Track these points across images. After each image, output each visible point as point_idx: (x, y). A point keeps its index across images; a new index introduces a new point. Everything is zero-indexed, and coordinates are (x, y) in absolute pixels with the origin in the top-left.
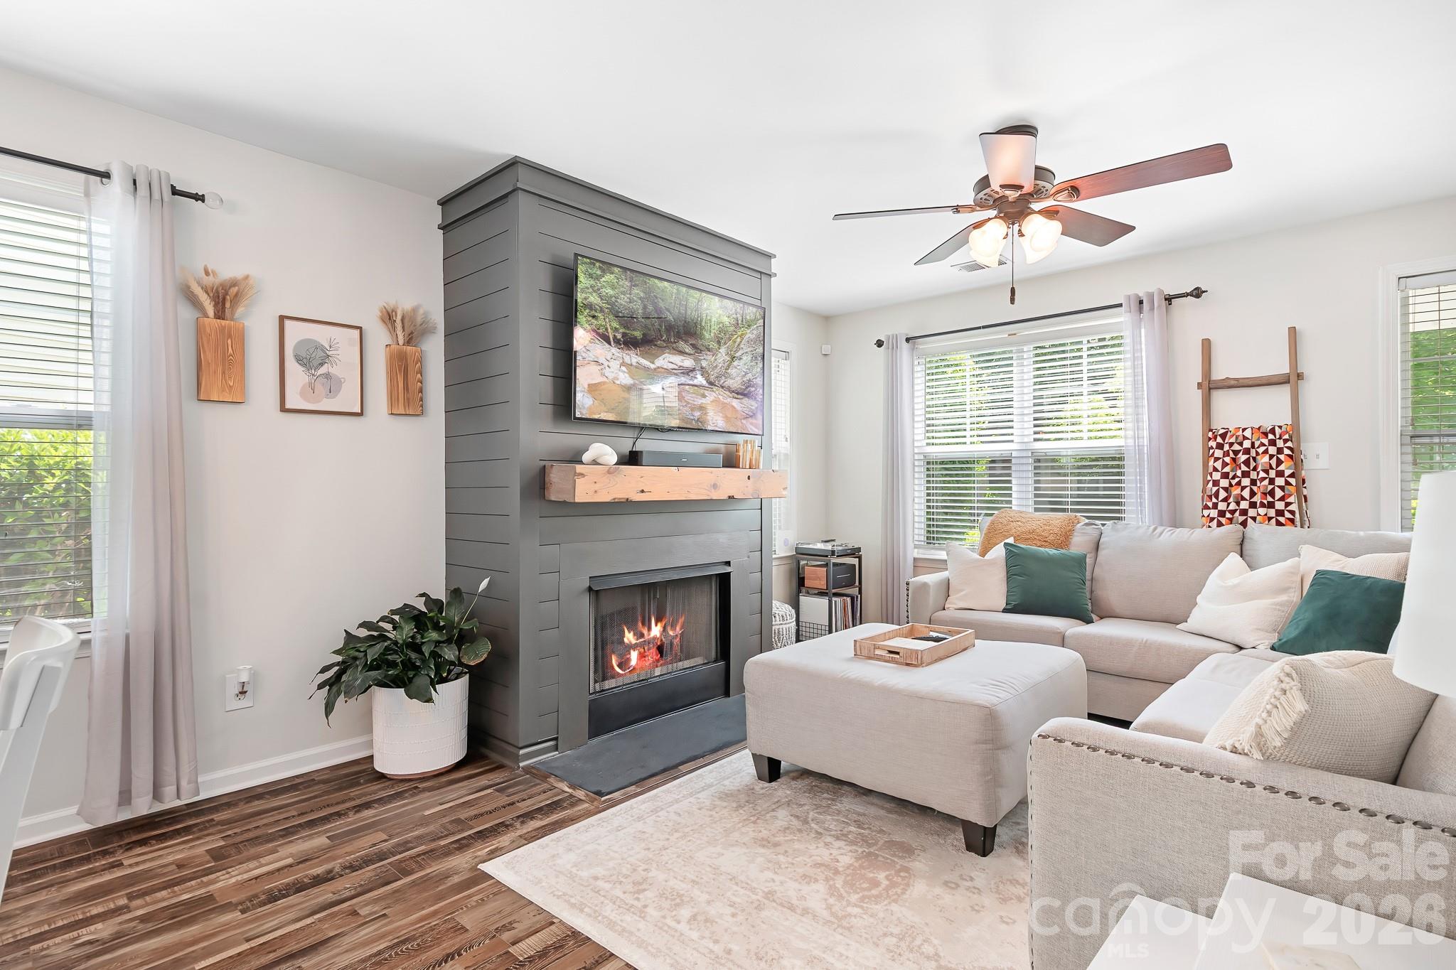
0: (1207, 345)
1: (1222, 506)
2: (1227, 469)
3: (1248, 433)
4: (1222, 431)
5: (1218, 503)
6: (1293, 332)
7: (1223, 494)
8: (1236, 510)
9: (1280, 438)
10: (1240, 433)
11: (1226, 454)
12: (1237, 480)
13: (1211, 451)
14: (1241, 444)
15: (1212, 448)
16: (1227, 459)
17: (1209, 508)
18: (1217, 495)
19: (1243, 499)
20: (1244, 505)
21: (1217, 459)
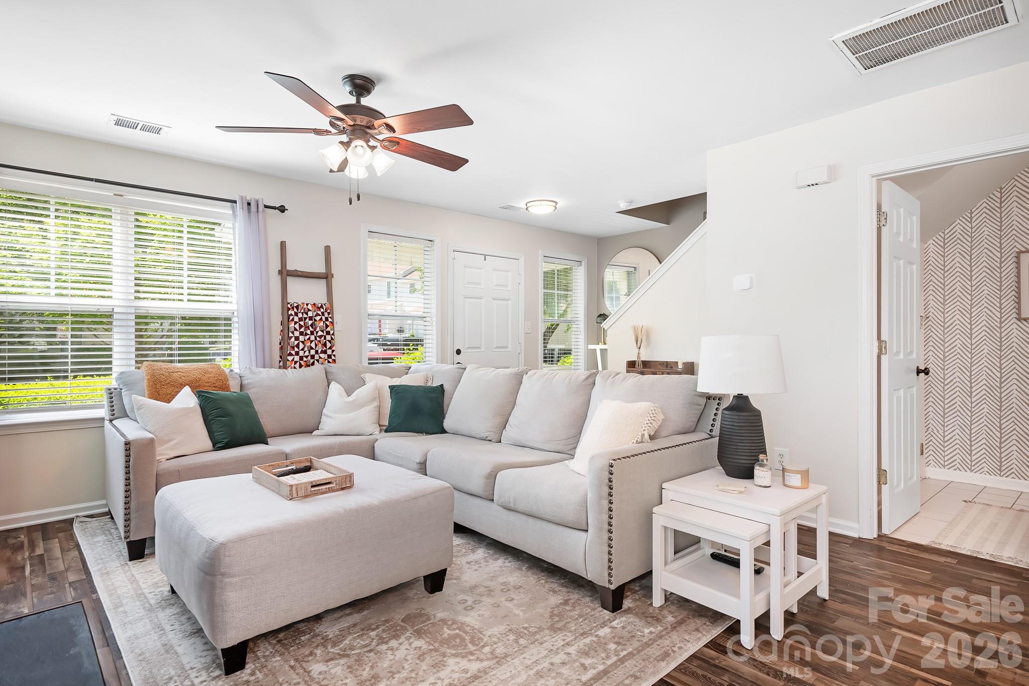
0: (283, 245)
1: (301, 353)
2: (302, 330)
3: (310, 307)
4: (296, 305)
5: (299, 352)
6: (327, 249)
7: (301, 346)
8: (309, 355)
9: (326, 312)
10: (305, 306)
11: (300, 319)
12: (308, 336)
13: (291, 318)
14: (307, 314)
15: (292, 315)
16: (302, 323)
17: (293, 355)
18: (298, 346)
19: (312, 348)
20: (313, 352)
21: (296, 323)
